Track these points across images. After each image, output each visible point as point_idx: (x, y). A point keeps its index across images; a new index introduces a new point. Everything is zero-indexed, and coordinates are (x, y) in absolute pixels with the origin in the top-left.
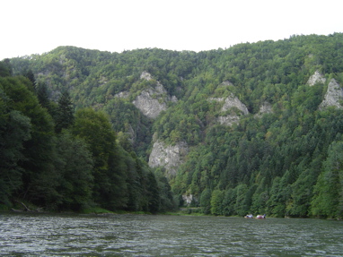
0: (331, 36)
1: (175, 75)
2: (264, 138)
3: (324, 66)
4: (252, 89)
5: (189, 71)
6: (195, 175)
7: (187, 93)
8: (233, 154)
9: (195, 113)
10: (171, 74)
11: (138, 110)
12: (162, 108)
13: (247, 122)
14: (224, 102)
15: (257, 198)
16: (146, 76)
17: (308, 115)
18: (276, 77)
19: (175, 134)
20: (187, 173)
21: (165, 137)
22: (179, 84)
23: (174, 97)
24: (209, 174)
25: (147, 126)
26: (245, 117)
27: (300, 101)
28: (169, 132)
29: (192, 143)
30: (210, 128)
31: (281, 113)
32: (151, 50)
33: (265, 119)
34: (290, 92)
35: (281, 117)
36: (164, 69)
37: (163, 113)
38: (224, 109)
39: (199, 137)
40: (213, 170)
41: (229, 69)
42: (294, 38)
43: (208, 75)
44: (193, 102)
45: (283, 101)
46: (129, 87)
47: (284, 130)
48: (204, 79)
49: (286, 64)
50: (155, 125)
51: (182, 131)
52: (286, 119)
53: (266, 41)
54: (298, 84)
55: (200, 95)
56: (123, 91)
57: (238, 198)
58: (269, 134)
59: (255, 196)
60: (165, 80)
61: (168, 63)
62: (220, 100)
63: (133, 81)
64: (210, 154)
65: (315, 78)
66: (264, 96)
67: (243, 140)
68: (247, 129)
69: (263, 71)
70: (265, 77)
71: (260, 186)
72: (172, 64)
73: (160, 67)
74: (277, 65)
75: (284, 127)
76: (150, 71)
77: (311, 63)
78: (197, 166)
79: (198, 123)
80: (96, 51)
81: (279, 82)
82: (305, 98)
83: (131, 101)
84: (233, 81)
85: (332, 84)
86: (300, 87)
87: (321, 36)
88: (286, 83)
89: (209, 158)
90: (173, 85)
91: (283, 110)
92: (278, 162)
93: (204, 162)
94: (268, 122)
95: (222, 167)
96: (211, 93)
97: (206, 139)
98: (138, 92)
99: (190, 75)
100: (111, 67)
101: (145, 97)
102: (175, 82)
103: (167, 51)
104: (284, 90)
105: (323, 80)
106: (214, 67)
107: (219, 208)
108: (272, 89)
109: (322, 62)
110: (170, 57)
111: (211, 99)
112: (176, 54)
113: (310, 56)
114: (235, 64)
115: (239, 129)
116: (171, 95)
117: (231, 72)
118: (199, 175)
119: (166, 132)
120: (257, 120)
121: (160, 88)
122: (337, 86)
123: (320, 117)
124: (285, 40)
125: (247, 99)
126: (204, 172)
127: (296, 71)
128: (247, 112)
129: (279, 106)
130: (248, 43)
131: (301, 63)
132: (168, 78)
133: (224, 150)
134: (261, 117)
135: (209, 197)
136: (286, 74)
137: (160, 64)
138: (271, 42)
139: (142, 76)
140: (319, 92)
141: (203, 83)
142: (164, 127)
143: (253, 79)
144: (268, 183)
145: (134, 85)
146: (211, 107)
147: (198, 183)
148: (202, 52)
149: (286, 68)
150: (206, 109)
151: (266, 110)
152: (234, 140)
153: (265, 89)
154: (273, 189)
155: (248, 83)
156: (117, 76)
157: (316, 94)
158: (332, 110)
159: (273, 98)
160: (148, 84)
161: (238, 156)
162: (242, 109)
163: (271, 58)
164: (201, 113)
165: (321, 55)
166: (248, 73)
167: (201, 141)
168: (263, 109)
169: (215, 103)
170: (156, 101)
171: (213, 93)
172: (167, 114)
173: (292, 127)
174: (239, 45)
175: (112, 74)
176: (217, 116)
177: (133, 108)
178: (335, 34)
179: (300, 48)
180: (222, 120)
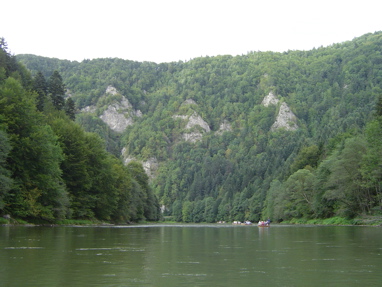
0: (285, 53)
1: (139, 89)
2: (224, 155)
3: (277, 87)
4: (213, 106)
5: (152, 84)
6: (166, 188)
7: (151, 108)
8: (198, 169)
9: (162, 130)
10: (134, 88)
11: (105, 124)
12: (128, 122)
13: (209, 139)
14: (188, 121)
15: (222, 208)
16: (111, 91)
17: (262, 136)
18: (234, 96)
19: (146, 151)
20: (159, 187)
21: (136, 154)
22: (143, 98)
23: (139, 112)
24: (178, 187)
25: (115, 140)
26: (208, 134)
27: (256, 121)
28: (141, 148)
29: (161, 159)
30: (177, 144)
31: (239, 131)
32: (112, 60)
33: (224, 137)
34: (247, 111)
35: (239, 135)
36: (127, 82)
37: (129, 128)
38: (188, 127)
39: (168, 153)
40: (182, 184)
41: (191, 86)
42: (251, 54)
43: (171, 90)
44: (159, 119)
45: (240, 119)
46: (96, 101)
47: (242, 148)
48: (168, 94)
49: (243, 83)
50: (124, 140)
51: (152, 147)
52: (243, 137)
53: (225, 56)
54: (254, 103)
55: (165, 112)
56: (89, 105)
57: (206, 208)
58: (228, 151)
59: (220, 206)
60: (130, 94)
61: (131, 75)
62: (184, 117)
63: (99, 95)
64: (178, 169)
65: (269, 99)
66: (223, 115)
67: (207, 156)
68: (210, 146)
69: (222, 88)
70: (224, 95)
71: (224, 199)
72: (134, 76)
73: (124, 80)
74: (235, 84)
75: (241, 146)
76: (115, 85)
77: (266, 83)
78: (168, 180)
79: (165, 139)
80: (56, 60)
81: (237, 101)
82: (260, 118)
83: (99, 115)
84: (195, 99)
85: (284, 108)
86: (255, 107)
87: (276, 54)
88: (244, 101)
89: (178, 173)
90: (137, 99)
91: (241, 128)
92: (238, 180)
93: (174, 177)
94: (227, 140)
95: (190, 181)
96: (175, 111)
97: (174, 155)
98: (105, 106)
99: (152, 89)
100: (74, 79)
101: (111, 111)
102: (139, 96)
103: (128, 62)
104: (242, 109)
105: (277, 101)
106: (176, 81)
107: (190, 217)
108: (231, 108)
109: (275, 84)
110: (132, 68)
111: (176, 117)
112: (137, 65)
113: (266, 76)
114: (197, 80)
115: (203, 146)
116: (136, 110)
117: (193, 89)
118: (170, 188)
119: (137, 149)
120: (217, 137)
121: (126, 102)
122: (287, 109)
123: (272, 137)
124: (243, 56)
125: (209, 117)
126: (174, 186)
127: (252, 91)
128: (209, 130)
129: (237, 125)
130: (208, 57)
131: (257, 83)
132: (132, 92)
133: (190, 165)
134: (221, 134)
135: (180, 208)
136: (244, 93)
137: (123, 76)
138: (230, 57)
139: (108, 90)
140: (272, 114)
141: (167, 98)
142: (136, 144)
143: (213, 97)
144: (231, 196)
145: (101, 99)
146: (177, 125)
147: (169, 195)
148: (163, 64)
149: (244, 87)
150: (172, 127)
151: (225, 128)
152: (198, 157)
153: (225, 108)
154: (235, 202)
155: (209, 101)
156: (82, 89)
157: (270, 116)
158: (282, 131)
159: (232, 116)
160: (114, 99)
161: (203, 171)
162: (204, 127)
163: (230, 75)
164: (168, 130)
165: (275, 75)
166: (209, 90)
167: (170, 157)
168: (222, 126)
169: (180, 121)
170: (123, 116)
171: (178, 110)
172: (135, 129)
173: (249, 146)
174: (199, 59)
175: (77, 87)
176: (182, 133)
177: (101, 123)
178: (289, 51)
179: (256, 66)
180: (187, 137)
